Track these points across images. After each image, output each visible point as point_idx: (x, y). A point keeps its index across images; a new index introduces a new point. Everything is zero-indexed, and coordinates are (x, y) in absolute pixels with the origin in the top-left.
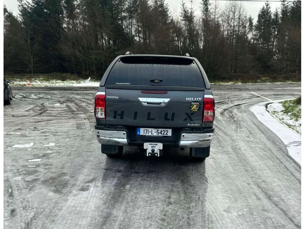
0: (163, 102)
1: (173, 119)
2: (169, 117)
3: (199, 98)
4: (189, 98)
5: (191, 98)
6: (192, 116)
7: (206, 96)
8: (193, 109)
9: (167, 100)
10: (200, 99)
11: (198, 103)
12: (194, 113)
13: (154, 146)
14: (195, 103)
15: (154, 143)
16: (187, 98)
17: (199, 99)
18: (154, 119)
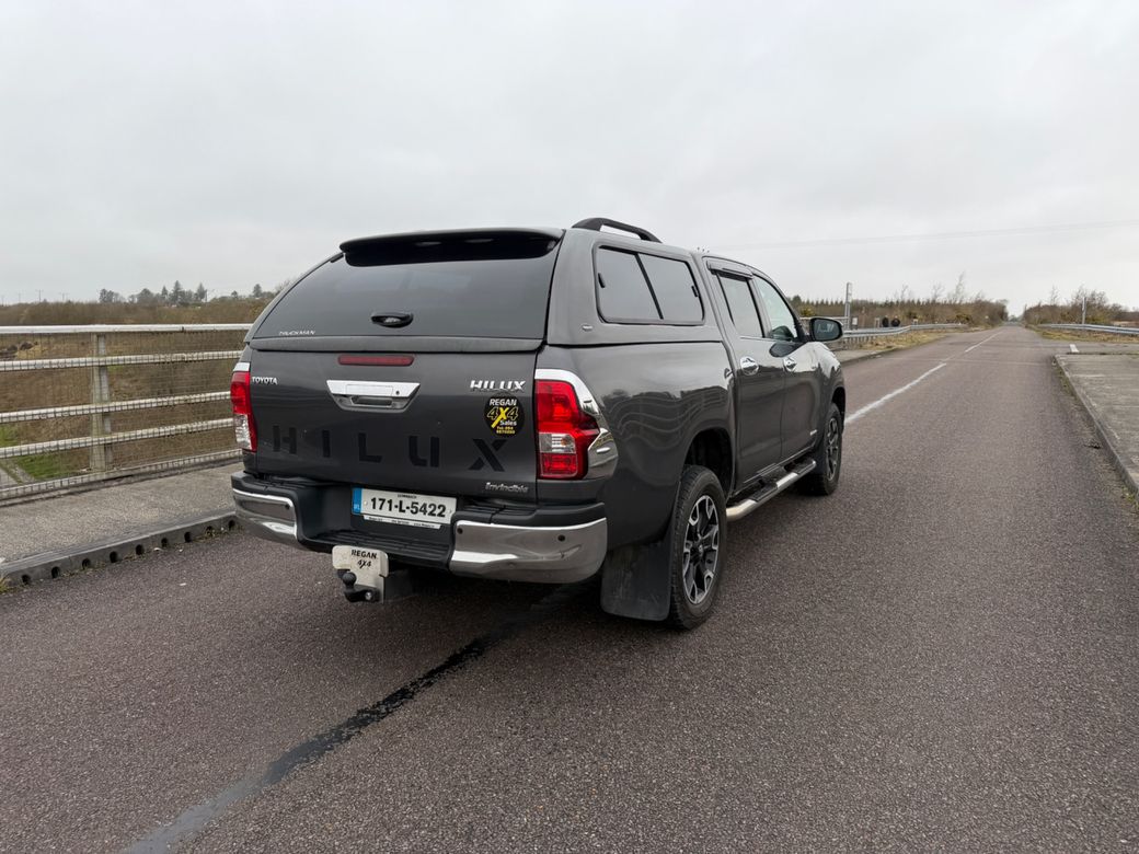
0: (395, 395)
1: (435, 463)
2: (424, 453)
3: (516, 383)
4: (481, 382)
5: (486, 383)
6: (497, 449)
7: (541, 374)
8: (499, 424)
9: (406, 389)
10: (518, 385)
11: (514, 402)
12: (505, 441)
13: (367, 559)
14: (502, 402)
15: (367, 550)
16: (473, 382)
17: (513, 385)
18: (378, 459)
